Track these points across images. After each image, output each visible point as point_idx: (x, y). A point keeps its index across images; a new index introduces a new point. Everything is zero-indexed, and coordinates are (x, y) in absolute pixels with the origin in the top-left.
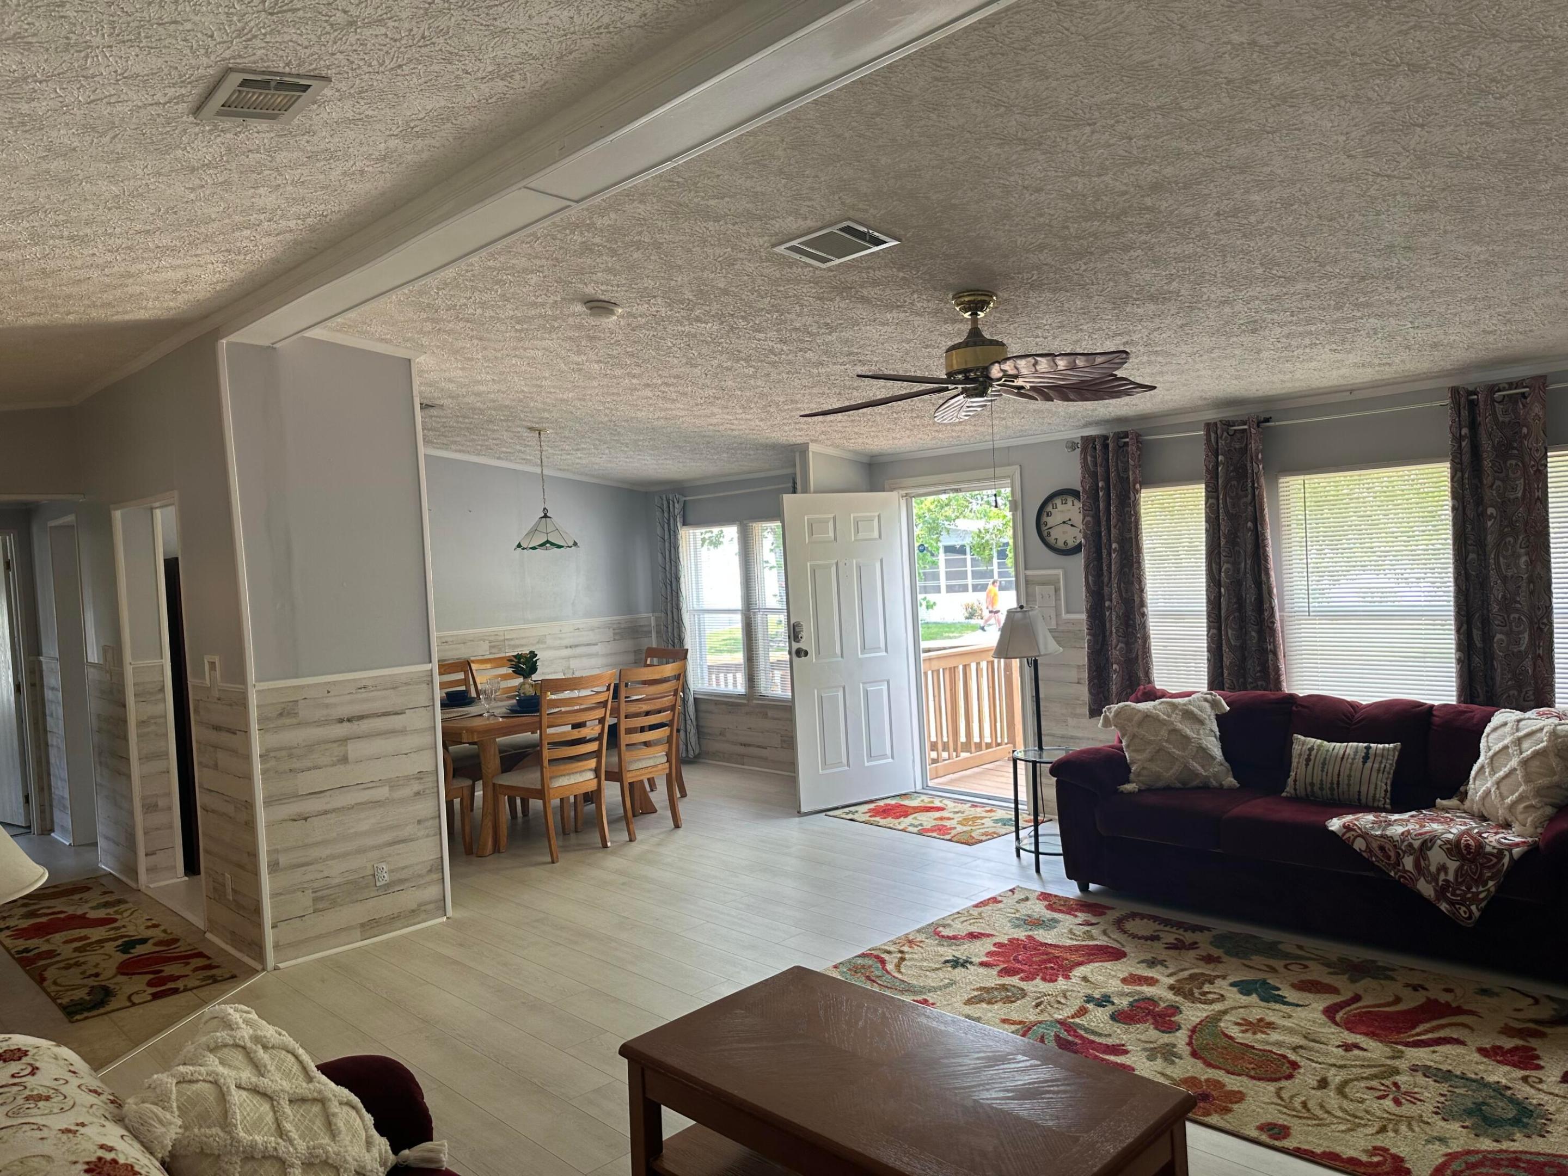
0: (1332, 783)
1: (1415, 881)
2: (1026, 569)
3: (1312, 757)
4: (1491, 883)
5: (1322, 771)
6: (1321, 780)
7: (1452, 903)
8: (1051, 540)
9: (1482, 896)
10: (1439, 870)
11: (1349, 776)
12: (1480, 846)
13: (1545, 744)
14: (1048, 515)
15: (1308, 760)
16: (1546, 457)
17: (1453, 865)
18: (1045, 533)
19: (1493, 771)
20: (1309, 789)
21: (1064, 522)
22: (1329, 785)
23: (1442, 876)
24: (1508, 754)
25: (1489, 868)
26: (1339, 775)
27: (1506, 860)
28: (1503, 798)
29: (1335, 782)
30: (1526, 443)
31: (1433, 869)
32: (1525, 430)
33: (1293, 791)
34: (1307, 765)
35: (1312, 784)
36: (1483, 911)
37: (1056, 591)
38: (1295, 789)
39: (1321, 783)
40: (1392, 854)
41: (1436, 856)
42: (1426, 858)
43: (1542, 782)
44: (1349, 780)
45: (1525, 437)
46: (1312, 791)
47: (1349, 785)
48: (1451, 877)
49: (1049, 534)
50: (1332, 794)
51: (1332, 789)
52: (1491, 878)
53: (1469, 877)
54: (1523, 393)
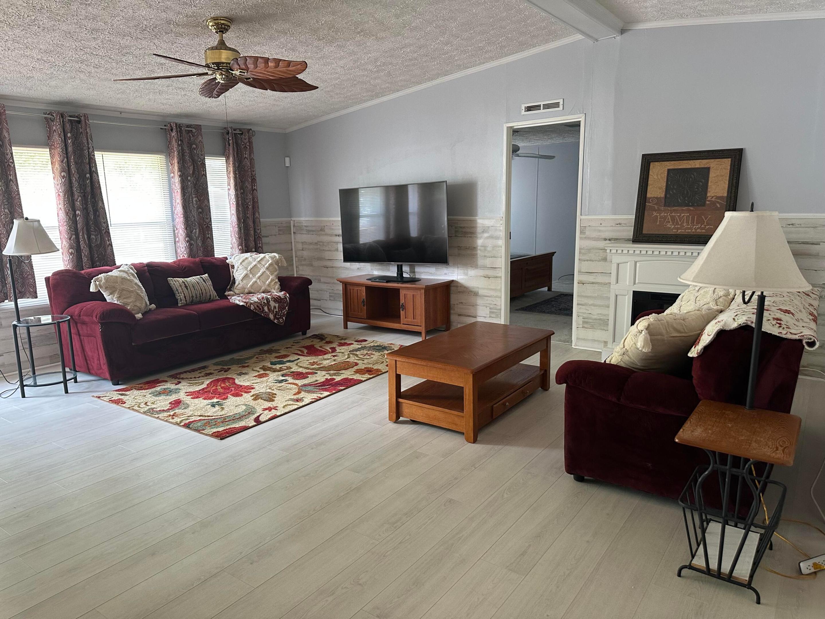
0: (200, 294)
1: (269, 315)
3: (187, 285)
4: (287, 308)
5: (195, 290)
6: (196, 294)
7: (278, 319)
9: (285, 313)
10: (274, 308)
11: (205, 289)
12: (279, 297)
13: (270, 261)
15: (186, 287)
16: (205, 159)
17: (277, 305)
19: (254, 275)
20: (191, 299)
22: (199, 295)
23: (275, 311)
24: (258, 268)
25: (285, 303)
26: (201, 290)
27: (288, 299)
28: (264, 283)
29: (201, 293)
30: (195, 152)
31: (272, 309)
32: (194, 146)
33: (185, 302)
34: (187, 289)
35: (192, 297)
36: (285, 318)
38: (186, 301)
39: (196, 295)
40: (261, 307)
41: (272, 304)
42: (270, 305)
43: (276, 273)
44: (206, 291)
45: (194, 149)
46: (193, 300)
48: (277, 310)
50: (200, 299)
51: (200, 296)
52: (286, 306)
53: (281, 308)
54: (191, 131)
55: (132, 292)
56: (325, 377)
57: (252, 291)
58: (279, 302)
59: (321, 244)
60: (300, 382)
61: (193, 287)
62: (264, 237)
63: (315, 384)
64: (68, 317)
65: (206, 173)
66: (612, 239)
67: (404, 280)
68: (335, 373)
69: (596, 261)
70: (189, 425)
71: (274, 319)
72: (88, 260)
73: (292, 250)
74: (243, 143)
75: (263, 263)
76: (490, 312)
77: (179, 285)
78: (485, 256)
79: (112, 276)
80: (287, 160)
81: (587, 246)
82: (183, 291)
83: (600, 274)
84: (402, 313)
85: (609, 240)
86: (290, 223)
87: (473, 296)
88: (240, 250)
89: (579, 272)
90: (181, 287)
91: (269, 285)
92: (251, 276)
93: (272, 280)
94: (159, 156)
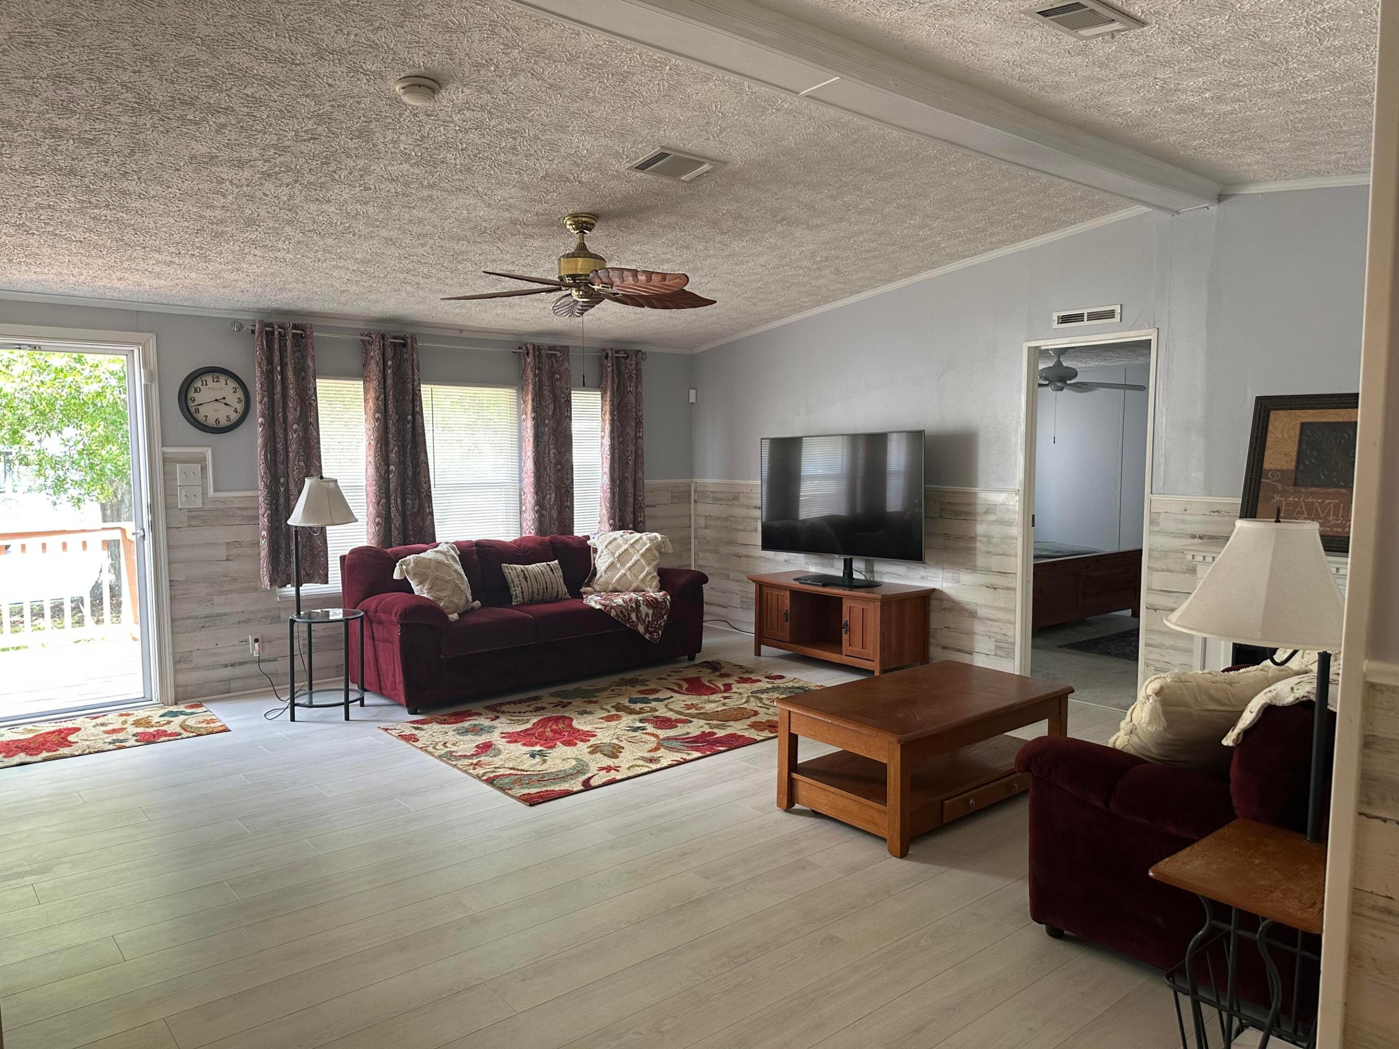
0: (544, 589)
1: (637, 626)
2: (163, 446)
3: (527, 575)
4: (665, 616)
5: (537, 583)
6: (538, 589)
7: (651, 633)
8: (200, 417)
9: (663, 624)
10: (646, 617)
11: (551, 583)
12: (656, 599)
13: (648, 545)
14: (196, 391)
15: (525, 578)
16: (571, 393)
17: (650, 612)
18: (193, 410)
19: (623, 565)
20: (531, 596)
21: (216, 400)
22: (542, 591)
23: (647, 620)
24: (629, 553)
25: (664, 609)
27: (668, 603)
28: (636, 577)
30: (558, 384)
31: (643, 617)
32: (557, 376)
33: (522, 600)
34: (526, 581)
35: (533, 592)
36: (662, 632)
37: (202, 470)
38: (523, 598)
39: (538, 591)
40: (626, 614)
41: (644, 609)
42: (640, 612)
43: (655, 563)
44: (552, 585)
45: (557, 380)
46: (533, 597)
47: (552, 588)
48: (650, 620)
49: (197, 411)
50: (543, 596)
51: (544, 593)
52: (665, 614)
53: (657, 617)
54: (555, 354)
55: (448, 581)
56: (702, 730)
57: (619, 588)
58: (653, 608)
59: (733, 519)
60: (663, 733)
61: (535, 578)
62: (648, 506)
63: (683, 739)
64: (360, 613)
65: (571, 414)
66: (1205, 536)
67: (855, 583)
68: (719, 725)
69: (1177, 572)
70: (494, 780)
71: (645, 633)
72: (398, 533)
73: (690, 527)
74: (627, 371)
75: (638, 547)
76: (997, 647)
77: (516, 574)
78: (989, 552)
79: (424, 558)
80: (692, 393)
81: (1161, 546)
82: (520, 584)
83: (1184, 594)
84: (845, 637)
85: (1200, 538)
86: (690, 486)
87: (968, 617)
88: (611, 525)
89: (1148, 589)
90: (519, 578)
91: (643, 580)
92: (618, 565)
93: (648, 574)
94: (508, 390)
